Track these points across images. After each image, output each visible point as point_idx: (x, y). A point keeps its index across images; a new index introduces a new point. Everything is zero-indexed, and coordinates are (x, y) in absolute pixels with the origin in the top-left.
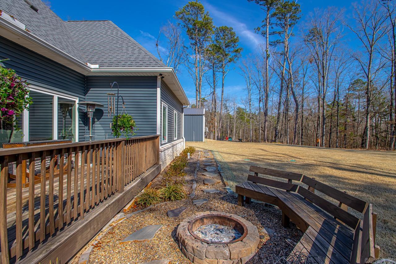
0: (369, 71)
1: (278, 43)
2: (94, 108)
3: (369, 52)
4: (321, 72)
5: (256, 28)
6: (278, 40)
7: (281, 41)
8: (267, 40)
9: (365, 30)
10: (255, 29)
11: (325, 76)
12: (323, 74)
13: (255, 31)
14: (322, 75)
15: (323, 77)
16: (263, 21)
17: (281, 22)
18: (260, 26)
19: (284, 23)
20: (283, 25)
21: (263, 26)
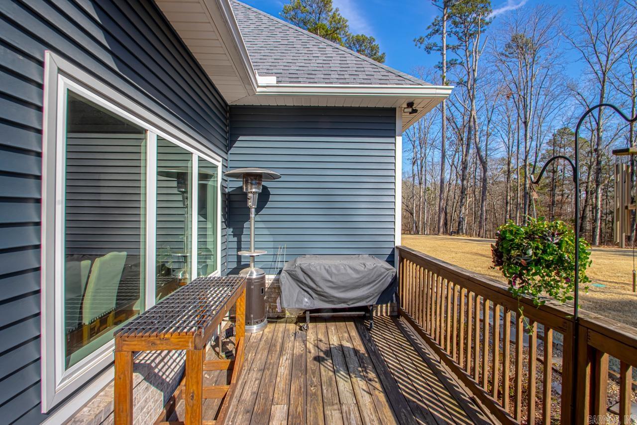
0: (599, 115)
1: (452, 64)
2: (259, 184)
3: (600, 82)
4: (522, 116)
5: (418, 38)
6: (453, 60)
7: (458, 62)
8: (443, 58)
9: (594, 46)
10: (414, 41)
11: (529, 122)
12: (526, 118)
13: (415, 43)
14: (523, 120)
15: (525, 123)
16: (429, 28)
17: (458, 29)
18: (424, 36)
19: (463, 31)
20: (461, 34)
21: (428, 35)
